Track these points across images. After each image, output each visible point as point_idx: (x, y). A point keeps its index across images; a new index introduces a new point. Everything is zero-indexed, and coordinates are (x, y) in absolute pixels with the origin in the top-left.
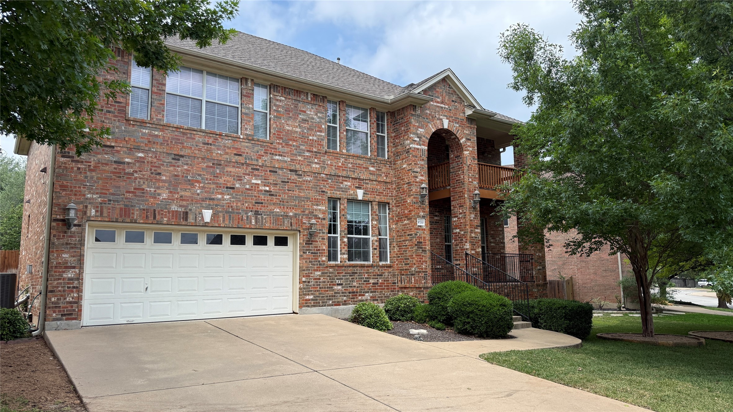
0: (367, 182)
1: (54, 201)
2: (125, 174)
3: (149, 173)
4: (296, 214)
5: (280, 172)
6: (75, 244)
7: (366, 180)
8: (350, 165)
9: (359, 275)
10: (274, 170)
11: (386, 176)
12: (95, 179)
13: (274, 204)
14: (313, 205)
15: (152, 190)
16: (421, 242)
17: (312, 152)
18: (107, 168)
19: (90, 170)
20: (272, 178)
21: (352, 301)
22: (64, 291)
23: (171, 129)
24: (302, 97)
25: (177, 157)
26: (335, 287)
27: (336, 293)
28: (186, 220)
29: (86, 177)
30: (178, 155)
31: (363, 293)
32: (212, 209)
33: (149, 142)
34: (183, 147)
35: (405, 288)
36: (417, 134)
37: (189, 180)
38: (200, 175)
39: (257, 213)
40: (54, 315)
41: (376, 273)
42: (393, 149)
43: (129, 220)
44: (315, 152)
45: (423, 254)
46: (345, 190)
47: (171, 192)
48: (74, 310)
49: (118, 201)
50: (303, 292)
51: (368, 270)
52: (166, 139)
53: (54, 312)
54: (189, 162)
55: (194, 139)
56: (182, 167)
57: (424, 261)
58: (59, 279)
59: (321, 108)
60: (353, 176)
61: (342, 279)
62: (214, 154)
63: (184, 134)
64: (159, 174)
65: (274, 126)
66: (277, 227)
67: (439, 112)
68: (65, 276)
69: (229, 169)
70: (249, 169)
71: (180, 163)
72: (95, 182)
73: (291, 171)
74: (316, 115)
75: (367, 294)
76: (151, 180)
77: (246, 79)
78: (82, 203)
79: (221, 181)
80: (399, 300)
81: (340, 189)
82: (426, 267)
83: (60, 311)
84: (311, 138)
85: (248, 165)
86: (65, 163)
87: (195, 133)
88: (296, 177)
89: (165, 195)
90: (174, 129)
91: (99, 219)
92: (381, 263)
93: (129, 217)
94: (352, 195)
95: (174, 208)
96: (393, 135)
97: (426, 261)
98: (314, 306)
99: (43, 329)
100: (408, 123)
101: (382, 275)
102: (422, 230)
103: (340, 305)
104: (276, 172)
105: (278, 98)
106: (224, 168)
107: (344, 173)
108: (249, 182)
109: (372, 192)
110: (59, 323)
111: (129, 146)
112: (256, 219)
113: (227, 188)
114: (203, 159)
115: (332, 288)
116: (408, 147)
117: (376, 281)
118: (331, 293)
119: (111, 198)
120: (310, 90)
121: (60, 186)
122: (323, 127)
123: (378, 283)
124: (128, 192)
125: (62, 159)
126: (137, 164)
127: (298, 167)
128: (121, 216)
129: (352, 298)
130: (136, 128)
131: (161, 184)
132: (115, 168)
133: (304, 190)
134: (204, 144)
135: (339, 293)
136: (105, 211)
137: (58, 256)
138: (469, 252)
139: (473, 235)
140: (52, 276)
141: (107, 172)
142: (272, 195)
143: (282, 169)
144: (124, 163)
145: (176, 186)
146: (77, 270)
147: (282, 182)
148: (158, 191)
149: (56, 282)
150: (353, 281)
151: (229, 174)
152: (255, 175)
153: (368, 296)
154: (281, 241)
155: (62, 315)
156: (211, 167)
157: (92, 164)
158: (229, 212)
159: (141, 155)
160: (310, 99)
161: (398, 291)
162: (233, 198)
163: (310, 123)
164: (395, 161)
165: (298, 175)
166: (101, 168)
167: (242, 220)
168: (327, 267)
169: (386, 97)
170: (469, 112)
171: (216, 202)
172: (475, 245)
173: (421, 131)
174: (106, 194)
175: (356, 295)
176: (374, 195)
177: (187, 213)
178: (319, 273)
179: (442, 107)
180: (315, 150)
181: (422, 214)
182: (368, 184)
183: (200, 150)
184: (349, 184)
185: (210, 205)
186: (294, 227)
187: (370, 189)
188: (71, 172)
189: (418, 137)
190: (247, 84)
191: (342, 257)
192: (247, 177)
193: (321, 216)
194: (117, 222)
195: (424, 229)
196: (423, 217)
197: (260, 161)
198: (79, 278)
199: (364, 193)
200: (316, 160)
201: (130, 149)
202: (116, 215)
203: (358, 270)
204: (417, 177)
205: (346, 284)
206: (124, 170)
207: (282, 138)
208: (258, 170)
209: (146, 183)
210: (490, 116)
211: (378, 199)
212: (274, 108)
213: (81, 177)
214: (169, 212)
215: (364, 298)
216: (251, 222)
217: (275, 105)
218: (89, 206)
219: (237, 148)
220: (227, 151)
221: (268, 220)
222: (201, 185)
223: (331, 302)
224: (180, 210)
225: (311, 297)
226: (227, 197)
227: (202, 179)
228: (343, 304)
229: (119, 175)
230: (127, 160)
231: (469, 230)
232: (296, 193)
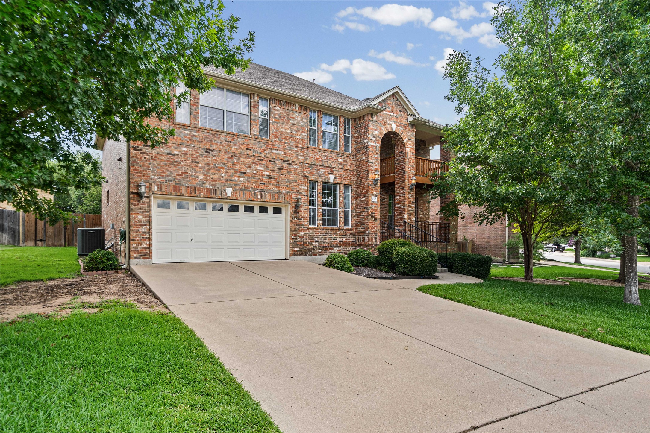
1: (131, 180)
2: (175, 162)
3: (191, 162)
4: (287, 192)
5: (276, 162)
6: (146, 210)
7: (335, 168)
8: (325, 158)
9: (329, 236)
10: (273, 160)
11: (350, 166)
12: (156, 165)
13: (272, 184)
14: (299, 185)
15: (193, 173)
16: (374, 213)
17: (299, 147)
18: (163, 158)
19: (153, 159)
20: (271, 166)
21: (325, 253)
22: (140, 240)
23: (204, 131)
24: (292, 107)
25: (209, 151)
26: (314, 243)
27: (314, 247)
28: (216, 195)
29: (150, 164)
30: (209, 149)
31: (333, 247)
32: (232, 187)
33: (190, 140)
34: (212, 144)
35: (361, 245)
36: (374, 135)
37: (217, 167)
38: (223, 164)
39: (261, 191)
40: (135, 255)
41: (341, 234)
42: (356, 146)
43: (179, 194)
44: (301, 148)
45: (375, 222)
46: (321, 176)
47: (205, 175)
48: (147, 253)
49: (171, 181)
50: (292, 246)
51: (336, 232)
52: (201, 138)
53: (135, 253)
54: (217, 155)
55: (219, 138)
56: (211, 158)
57: (375, 227)
58: (137, 232)
59: (305, 115)
60: (327, 165)
61: (318, 237)
62: (232, 149)
63: (213, 134)
64: (197, 162)
65: (273, 128)
66: (275, 201)
67: (389, 119)
68: (140, 230)
69: (243, 159)
70: (256, 159)
71: (210, 155)
72: (156, 167)
73: (284, 161)
74: (302, 120)
75: (335, 248)
76: (192, 167)
77: (254, 95)
78: (148, 182)
79: (237, 168)
80: (358, 252)
81: (318, 174)
82: (377, 230)
83: (138, 253)
84: (298, 137)
85: (255, 156)
86: (136, 154)
87: (220, 133)
88: (287, 165)
89: (201, 177)
90: (206, 131)
91: (160, 193)
92: (345, 228)
93: (179, 192)
94: (326, 179)
95: (208, 186)
96: (355, 135)
97: (377, 227)
98: (300, 255)
99: (129, 264)
100: (367, 127)
101: (345, 236)
103: (317, 255)
104: (274, 162)
105: (275, 108)
106: (239, 159)
107: (321, 163)
108: (256, 169)
109: (340, 177)
110: (138, 260)
111: (177, 143)
112: (261, 194)
113: (241, 173)
114: (225, 152)
115: (312, 243)
116: (366, 145)
117: (341, 239)
118: (311, 247)
119: (167, 178)
120: (297, 102)
121: (134, 170)
122: (307, 129)
123: (342, 241)
124: (177, 175)
125: (134, 152)
126: (183, 156)
127: (289, 158)
128: (174, 191)
129: (324, 251)
130: (181, 130)
131: (199, 170)
132: (168, 158)
133: (292, 175)
134: (226, 141)
135: (316, 247)
136: (164, 188)
137: (135, 217)
138: (406, 221)
139: (410, 209)
140: (133, 230)
141: (164, 161)
142: (272, 178)
143: (278, 159)
144: (174, 155)
145: (208, 171)
146: (148, 227)
147: (278, 169)
148: (197, 175)
149: (135, 234)
150: (325, 239)
151: (243, 163)
152: (260, 164)
153: (335, 250)
154: (277, 211)
155: (140, 256)
156: (231, 158)
157: (153, 155)
158: (242, 190)
159: (185, 149)
160: (297, 109)
161: (356, 247)
162: (245, 180)
163: (297, 126)
164: (357, 155)
165: (289, 164)
166: (160, 158)
167: (252, 195)
168: (308, 229)
169: (352, 107)
170: (411, 119)
171: (234, 183)
172: (411, 216)
173: (376, 133)
174: (163, 176)
175: (328, 249)
176: (341, 179)
177: (216, 189)
178: (303, 233)
179: (391, 115)
180: (300, 146)
181: (375, 193)
182: (337, 171)
183: (223, 146)
184: (324, 171)
185: (230, 184)
186: (286, 201)
187: (338, 175)
188: (140, 160)
189: (374, 137)
190: (254, 98)
191: (319, 222)
192: (254, 165)
193: (304, 193)
194: (171, 195)
195: (376, 204)
196: (376, 195)
197: (263, 154)
198: (149, 232)
199: (334, 178)
200: (301, 154)
201: (178, 145)
202: (170, 190)
203: (329, 232)
204: (372, 166)
205: (321, 241)
206: (174, 159)
207: (278, 137)
208: (261, 160)
209: (189, 168)
210: (426, 122)
211: (344, 182)
212: (273, 115)
213: (147, 164)
214: (204, 189)
215: (333, 251)
216: (257, 197)
217: (273, 113)
218: (153, 184)
219: (247, 145)
220: (241, 146)
221: (269, 195)
222: (225, 170)
223: (311, 253)
224: (211, 187)
225: (298, 249)
226: (241, 179)
227: (225, 166)
228: (319, 255)
229: (172, 163)
230: (176, 153)
231: (407, 205)
232: (288, 177)
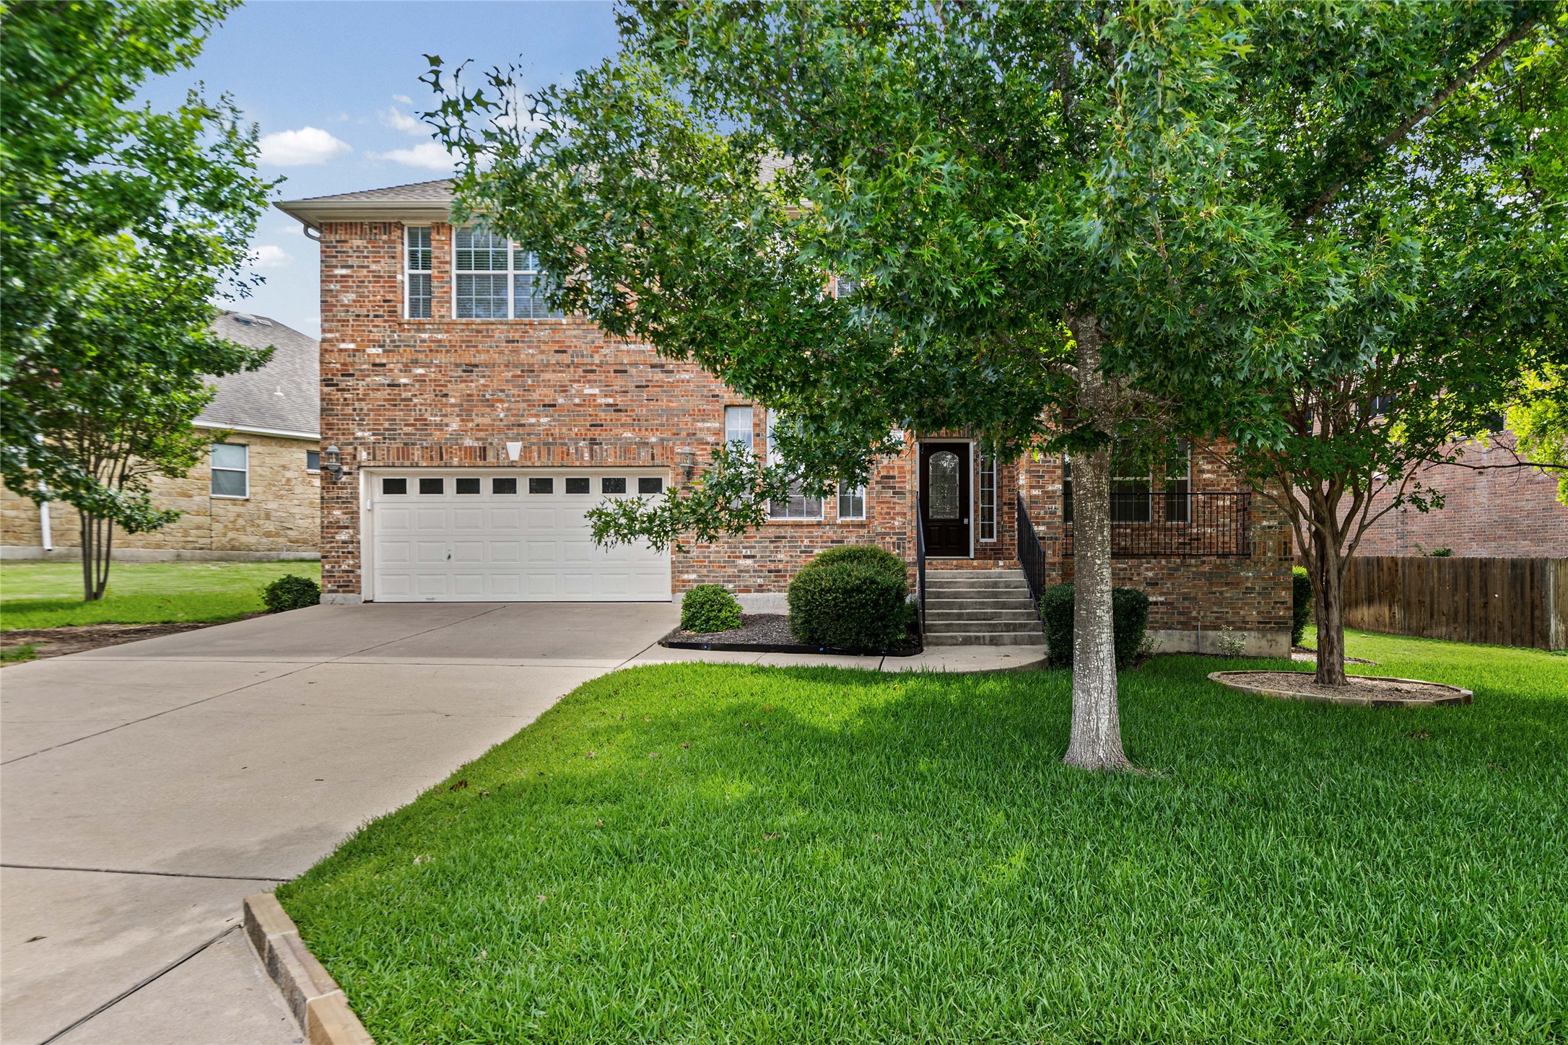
2: (402, 400)
3: (432, 395)
4: (662, 440)
5: (633, 371)
6: (349, 498)
9: (789, 542)
10: (622, 368)
12: (365, 410)
13: (622, 425)
14: (694, 420)
15: (438, 419)
16: (893, 477)
18: (378, 395)
19: (359, 400)
20: (618, 382)
21: (774, 586)
23: (459, 326)
25: (470, 368)
26: (741, 562)
27: (741, 571)
28: (484, 459)
29: (355, 410)
30: (470, 365)
32: (522, 440)
33: (431, 350)
34: (478, 352)
37: (488, 400)
38: (503, 391)
39: (593, 442)
40: (329, 585)
41: (828, 537)
43: (407, 463)
47: (463, 420)
48: (352, 581)
49: (394, 439)
50: (677, 568)
51: (810, 532)
52: (454, 343)
53: (329, 582)
54: (487, 373)
55: (493, 336)
56: (477, 382)
57: (898, 514)
58: (333, 542)
61: (754, 547)
62: (523, 356)
63: (478, 331)
64: (446, 395)
66: (627, 462)
68: (338, 537)
69: (547, 376)
70: (580, 371)
71: (474, 376)
72: (366, 415)
73: (653, 366)
76: (436, 406)
78: (351, 444)
79: (535, 396)
82: (904, 524)
83: (334, 581)
85: (577, 366)
86: (329, 394)
87: (493, 327)
88: (661, 376)
89: (455, 425)
90: (463, 326)
91: (372, 464)
95: (468, 442)
97: (905, 514)
101: (842, 542)
103: (749, 591)
104: (625, 372)
106: (538, 376)
108: (580, 394)
110: (334, 595)
111: (404, 360)
112: (591, 450)
113: (545, 406)
114: (507, 366)
115: (734, 561)
118: (730, 571)
119: (386, 434)
121: (326, 424)
124: (407, 425)
125: (326, 389)
126: (417, 385)
127: (665, 358)
128: (399, 459)
129: (774, 581)
130: (411, 332)
131: (449, 410)
132: (388, 394)
133: (678, 396)
134: (508, 341)
135: (748, 572)
136: (379, 453)
137: (329, 513)
138: (1023, 493)
140: (325, 538)
141: (380, 399)
142: (620, 411)
143: (635, 364)
144: (399, 385)
145: (469, 411)
146: (352, 531)
147: (637, 387)
148: (446, 420)
149: (329, 546)
150: (777, 552)
151: (547, 383)
152: (589, 381)
154: (651, 485)
155: (337, 586)
156: (519, 376)
157: (360, 392)
158: (548, 443)
159: (421, 371)
162: (554, 420)
165: (667, 372)
166: (372, 395)
167: (568, 454)
171: (527, 429)
174: (380, 430)
175: (785, 576)
177: (484, 449)
183: (501, 353)
185: (518, 434)
186: (657, 462)
188: (336, 405)
192: (575, 385)
193: (712, 439)
194: (393, 466)
197: (596, 356)
198: (354, 541)
201: (406, 365)
203: (789, 532)
205: (762, 557)
206: (400, 394)
208: (593, 371)
209: (429, 410)
213: (349, 410)
214: (460, 449)
216: (582, 456)
218: (359, 448)
219: (558, 342)
220: (543, 347)
221: (611, 452)
222: (506, 405)
223: (731, 586)
224: (476, 444)
225: (693, 576)
226: (544, 420)
227: (507, 396)
228: (757, 591)
229: (393, 402)
230: (403, 381)
232: (663, 403)
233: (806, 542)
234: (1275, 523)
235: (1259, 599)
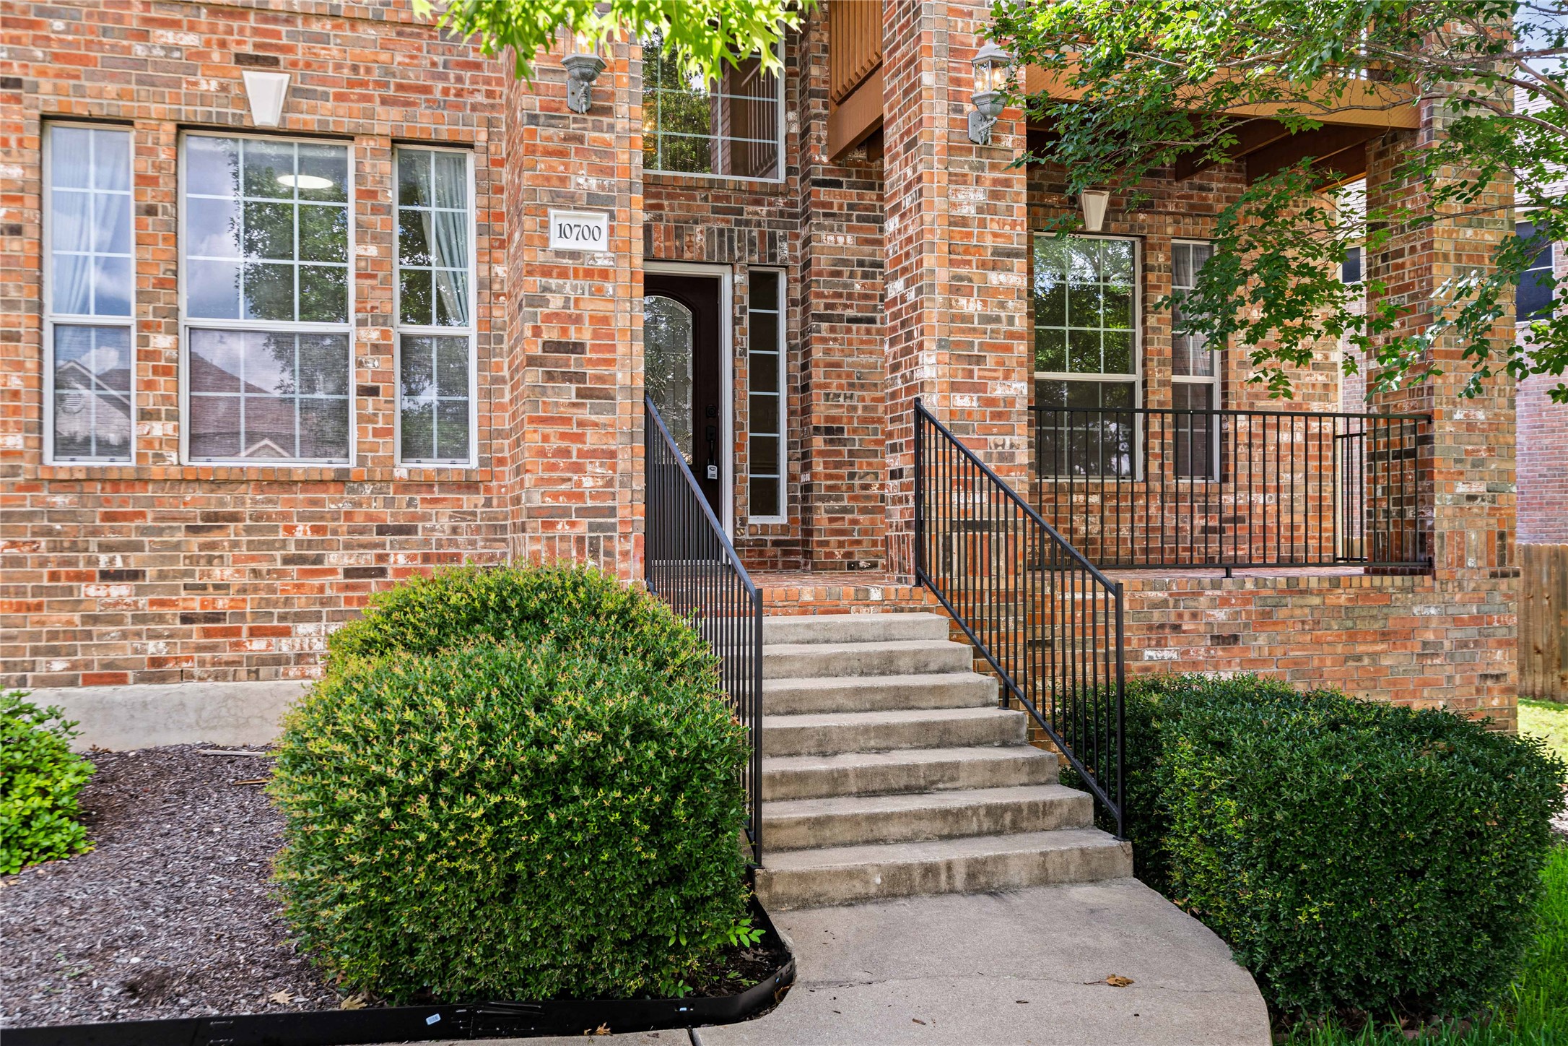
0: (316, 27)
7: (307, 16)
9: (249, 530)
16: (578, 348)
21: (202, 663)
26: (92, 590)
27: (95, 619)
31: (283, 618)
41: (369, 517)
45: (585, 414)
46: (164, 76)
51: (314, 502)
57: (593, 454)
61: (138, 547)
75: (303, 628)
81: (128, 69)
82: (610, 483)
92: (411, 468)
94: (204, 99)
97: (612, 454)
101: (410, 530)
102: (589, 274)
103: (120, 680)
109: (351, 84)
115: (70, 591)
117: (367, 559)
118: (57, 619)
123: (382, 572)
129: (200, 648)
138: (931, 403)
139: (970, 306)
150: (210, 561)
172: (979, 360)
175: (236, 632)
176: (368, 99)
182: (322, 39)
184: (190, 39)
187: (338, 67)
191: (142, 432)
195: (604, 274)
196: (595, 202)
199: (293, 91)
203: (249, 501)
205: (162, 575)
211: (388, 120)
215: (284, 646)
223: (59, 665)
228: (144, 678)
231: (943, 275)
233: (302, 531)
234: (1479, 488)
235: (1449, 670)
